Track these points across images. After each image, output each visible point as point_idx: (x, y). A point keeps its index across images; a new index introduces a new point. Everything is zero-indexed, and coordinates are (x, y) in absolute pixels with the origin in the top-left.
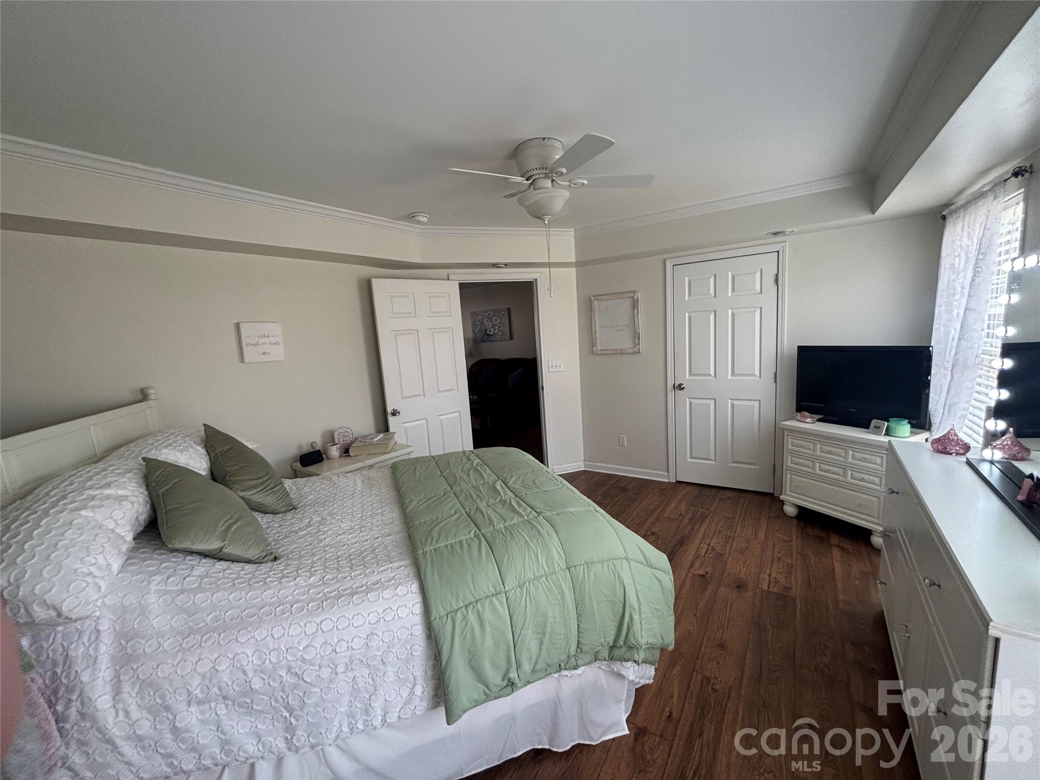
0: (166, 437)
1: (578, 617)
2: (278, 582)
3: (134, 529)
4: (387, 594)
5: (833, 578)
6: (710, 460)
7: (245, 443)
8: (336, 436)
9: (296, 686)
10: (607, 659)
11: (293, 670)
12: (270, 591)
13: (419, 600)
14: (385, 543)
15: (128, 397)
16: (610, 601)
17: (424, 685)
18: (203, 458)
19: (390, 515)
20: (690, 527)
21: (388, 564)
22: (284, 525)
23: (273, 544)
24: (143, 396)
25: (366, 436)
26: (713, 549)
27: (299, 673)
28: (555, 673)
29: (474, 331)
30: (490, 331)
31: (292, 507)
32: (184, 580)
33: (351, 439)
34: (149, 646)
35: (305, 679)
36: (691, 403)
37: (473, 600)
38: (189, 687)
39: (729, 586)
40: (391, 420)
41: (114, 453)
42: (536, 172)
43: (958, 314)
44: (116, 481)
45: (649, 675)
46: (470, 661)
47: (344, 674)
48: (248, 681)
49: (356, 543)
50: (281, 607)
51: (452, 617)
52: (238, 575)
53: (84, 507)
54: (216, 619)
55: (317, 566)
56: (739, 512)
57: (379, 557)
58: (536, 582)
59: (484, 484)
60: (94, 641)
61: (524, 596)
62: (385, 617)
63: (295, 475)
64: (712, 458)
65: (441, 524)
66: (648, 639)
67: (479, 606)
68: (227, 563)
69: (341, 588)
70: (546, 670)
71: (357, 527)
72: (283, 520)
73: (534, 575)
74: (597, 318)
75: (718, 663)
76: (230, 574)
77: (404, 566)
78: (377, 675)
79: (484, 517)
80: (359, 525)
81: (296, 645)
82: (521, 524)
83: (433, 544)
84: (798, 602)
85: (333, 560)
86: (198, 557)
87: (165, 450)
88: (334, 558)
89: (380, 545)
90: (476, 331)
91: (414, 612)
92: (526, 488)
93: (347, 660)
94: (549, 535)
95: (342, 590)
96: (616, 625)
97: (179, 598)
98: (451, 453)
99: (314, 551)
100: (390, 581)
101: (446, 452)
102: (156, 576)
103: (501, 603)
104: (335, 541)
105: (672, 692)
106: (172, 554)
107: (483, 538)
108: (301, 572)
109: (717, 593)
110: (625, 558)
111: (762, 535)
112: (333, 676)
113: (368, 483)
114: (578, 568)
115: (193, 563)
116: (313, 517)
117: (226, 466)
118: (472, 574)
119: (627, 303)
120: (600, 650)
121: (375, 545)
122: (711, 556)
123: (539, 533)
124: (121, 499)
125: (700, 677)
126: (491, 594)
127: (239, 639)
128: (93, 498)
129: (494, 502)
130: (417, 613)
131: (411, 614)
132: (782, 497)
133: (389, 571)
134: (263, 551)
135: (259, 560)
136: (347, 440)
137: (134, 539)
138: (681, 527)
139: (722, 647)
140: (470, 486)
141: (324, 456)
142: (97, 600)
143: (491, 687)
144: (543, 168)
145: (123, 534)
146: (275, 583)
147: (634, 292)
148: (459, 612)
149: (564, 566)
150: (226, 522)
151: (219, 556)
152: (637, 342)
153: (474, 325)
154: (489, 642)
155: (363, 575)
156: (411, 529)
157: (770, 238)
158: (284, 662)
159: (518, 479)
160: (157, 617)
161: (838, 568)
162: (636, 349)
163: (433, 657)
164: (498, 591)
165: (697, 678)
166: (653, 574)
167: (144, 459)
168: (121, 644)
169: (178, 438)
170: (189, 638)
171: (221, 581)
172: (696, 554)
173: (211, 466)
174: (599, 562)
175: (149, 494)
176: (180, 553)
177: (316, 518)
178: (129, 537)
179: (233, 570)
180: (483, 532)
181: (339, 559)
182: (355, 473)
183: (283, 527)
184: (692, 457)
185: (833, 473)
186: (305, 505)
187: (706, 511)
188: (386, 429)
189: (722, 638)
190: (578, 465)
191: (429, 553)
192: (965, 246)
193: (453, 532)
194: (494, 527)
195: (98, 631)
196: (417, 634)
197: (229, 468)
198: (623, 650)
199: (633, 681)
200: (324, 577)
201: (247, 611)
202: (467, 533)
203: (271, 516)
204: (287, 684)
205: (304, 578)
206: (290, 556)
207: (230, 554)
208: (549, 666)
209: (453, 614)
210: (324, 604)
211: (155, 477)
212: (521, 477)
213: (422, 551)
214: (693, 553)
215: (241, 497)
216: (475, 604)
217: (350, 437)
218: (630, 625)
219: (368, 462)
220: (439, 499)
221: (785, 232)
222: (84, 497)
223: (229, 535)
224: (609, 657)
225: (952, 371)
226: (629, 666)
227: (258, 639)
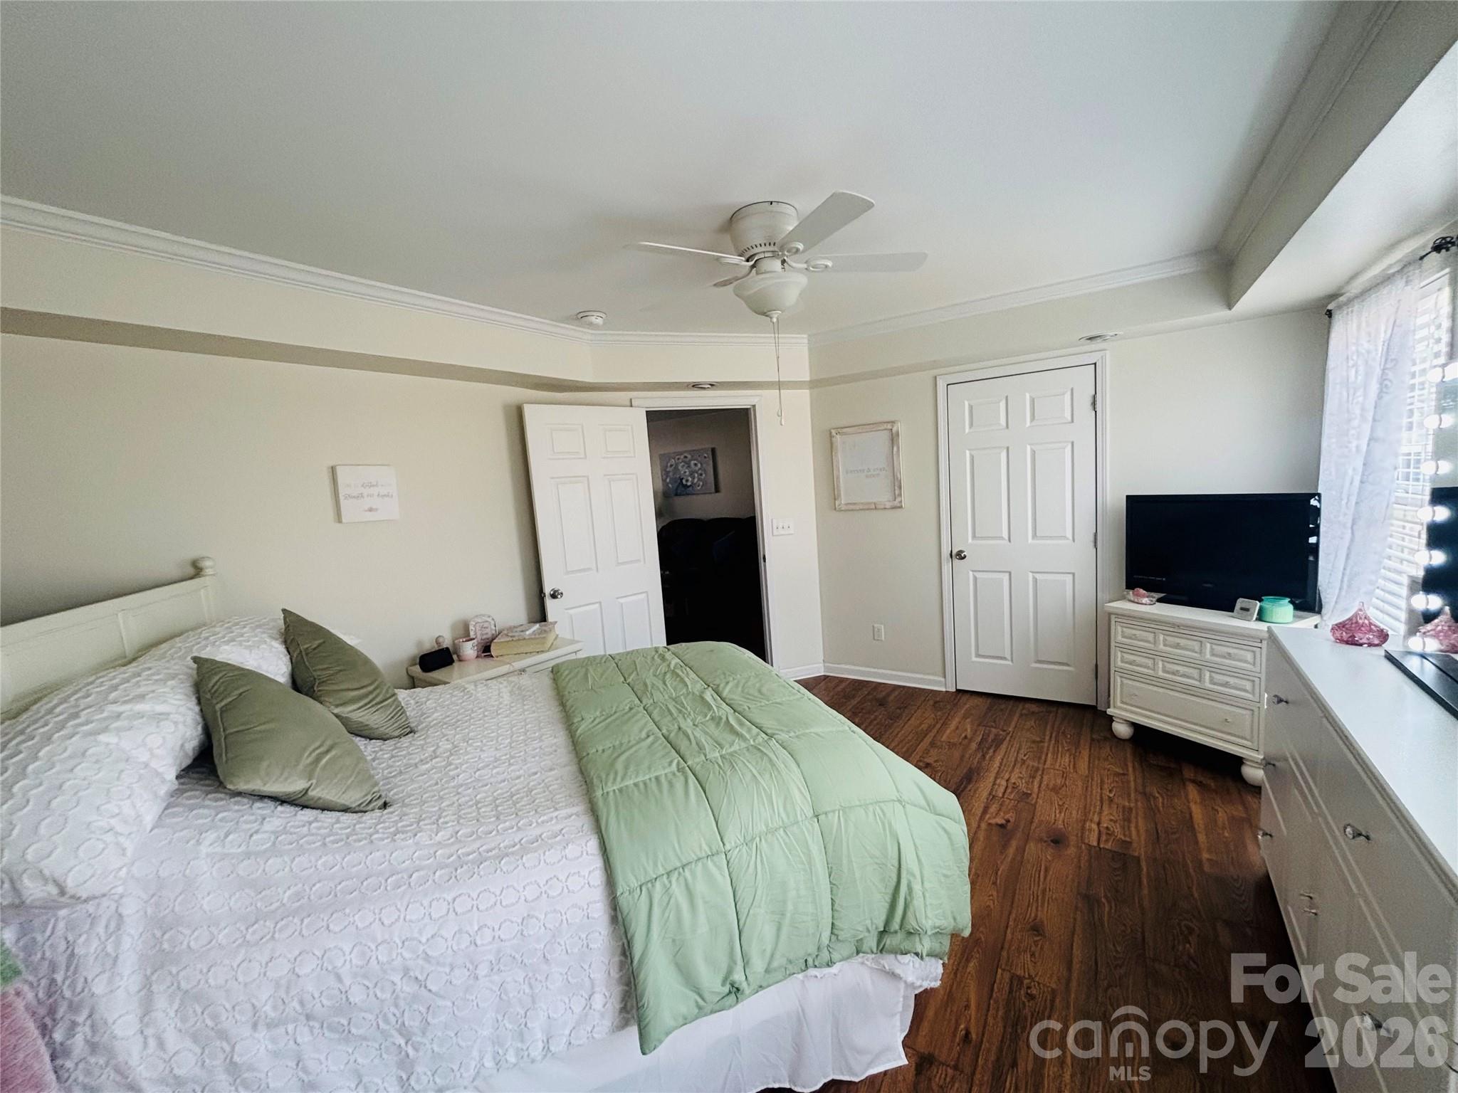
0: (227, 628)
1: (831, 888)
2: (389, 840)
3: (178, 762)
4: (552, 856)
5: (1192, 828)
6: (1005, 659)
7: (341, 636)
8: (471, 627)
9: (415, 998)
10: (875, 950)
11: (412, 974)
12: (378, 854)
13: (598, 866)
14: (546, 781)
15: (175, 573)
16: (876, 863)
17: (607, 994)
18: (281, 659)
19: (554, 740)
20: (979, 755)
21: (553, 812)
22: (398, 756)
23: (381, 783)
24: (196, 570)
25: (515, 627)
26: (1015, 787)
27: (420, 977)
28: (799, 973)
29: (664, 481)
30: (687, 481)
31: (408, 730)
32: (250, 838)
33: (494, 632)
34: (197, 939)
35: (430, 986)
36: (975, 579)
37: (678, 864)
38: (254, 1001)
39: (1041, 840)
40: (549, 603)
41: (150, 653)
42: (759, 249)
43: (1357, 447)
44: (153, 691)
45: (935, 974)
46: (675, 956)
47: (487, 979)
48: (344, 990)
49: (504, 781)
50: (394, 877)
51: (648, 889)
52: (331, 830)
53: (105, 730)
54: (298, 896)
55: (446, 816)
56: (1048, 733)
57: (537, 801)
58: (769, 836)
59: (688, 694)
60: (114, 932)
61: (754, 858)
62: (549, 891)
63: (413, 683)
64: (1006, 656)
65: (627, 754)
66: (936, 920)
67: (687, 873)
68: (315, 812)
69: (484, 847)
70: (786, 968)
71: (504, 757)
72: (396, 748)
73: (767, 826)
74: (840, 457)
75: (1033, 955)
76: (319, 828)
77: (575, 814)
78: (536, 979)
79: (690, 741)
80: (506, 755)
81: (416, 935)
82: (745, 751)
83: (618, 783)
84: (1144, 865)
85: (472, 806)
86: (271, 804)
87: (226, 647)
88: (471, 803)
89: (540, 784)
90: (668, 480)
91: (591, 884)
92: (748, 699)
93: (491, 957)
94: (786, 766)
95: (484, 851)
96: (889, 901)
97: (242, 865)
98: (637, 650)
99: (442, 793)
100: (556, 837)
101: (628, 650)
102: (209, 833)
103: (719, 868)
104: (473, 779)
105: (968, 1000)
106: (232, 800)
107: (689, 772)
108: (426, 825)
109: (1024, 851)
110: (899, 801)
111: (1083, 766)
112: (471, 982)
113: (519, 694)
114: (830, 815)
115: (265, 812)
116: (441, 744)
117: (315, 671)
118: (676, 825)
119: (884, 436)
120: (865, 937)
121: (532, 784)
122: (1012, 797)
123: (773, 765)
124: (159, 717)
125: (1007, 976)
126: (704, 855)
127: (331, 927)
128: (118, 716)
129: (703, 720)
130: (596, 884)
131: (587, 885)
132: (1110, 711)
133: (553, 822)
134: (366, 795)
135: (361, 808)
136: (487, 634)
137: (178, 777)
138: (967, 756)
139: (1037, 931)
140: (666, 697)
141: (455, 657)
142: (120, 869)
143: (706, 995)
144: (770, 244)
145: (161, 770)
146: (386, 841)
147: (893, 422)
148: (658, 884)
149: (810, 814)
150: (314, 750)
151: (302, 801)
152: (897, 492)
153: (665, 473)
154: (703, 928)
155: (515, 828)
156: (585, 760)
157: (1083, 345)
158: (398, 962)
159: (737, 686)
160: (209, 894)
161: (1198, 813)
162: (896, 503)
163: (619, 951)
164: (714, 851)
165: (1003, 977)
166: (937, 822)
167: (196, 660)
168: (154, 935)
169: (245, 630)
170: (256, 926)
171: (305, 839)
172: (990, 794)
173: (293, 669)
174: (860, 806)
175: (201, 710)
176: (244, 797)
177: (445, 745)
178: (171, 774)
179: (323, 822)
180: (689, 763)
181: (479, 805)
182: (500, 680)
183: (397, 759)
184: (978, 655)
185: (1184, 676)
186: (428, 727)
187: (1001, 733)
188: (543, 618)
189: (1036, 916)
190: (817, 669)
191: (611, 794)
192: (1364, 351)
193: (646, 764)
194: (705, 756)
195: (120, 915)
196: (596, 916)
197: (319, 673)
198: (900, 936)
199: (913, 983)
200: (457, 832)
201: (343, 884)
202: (666, 765)
203: (379, 743)
204: (402, 995)
205: (428, 832)
206: (406, 801)
207: (320, 798)
208: (790, 962)
209: (650, 885)
210: (459, 871)
211: (211, 685)
212: (741, 685)
213: (601, 792)
214: (985, 794)
215: (337, 716)
216: (681, 870)
217: (491, 629)
218: (908, 898)
219: (518, 665)
220: (623, 716)
221: (1105, 336)
222: (105, 714)
223: (318, 769)
224: (877, 948)
225: (1352, 528)
226: (907, 961)
227: (360, 925)
